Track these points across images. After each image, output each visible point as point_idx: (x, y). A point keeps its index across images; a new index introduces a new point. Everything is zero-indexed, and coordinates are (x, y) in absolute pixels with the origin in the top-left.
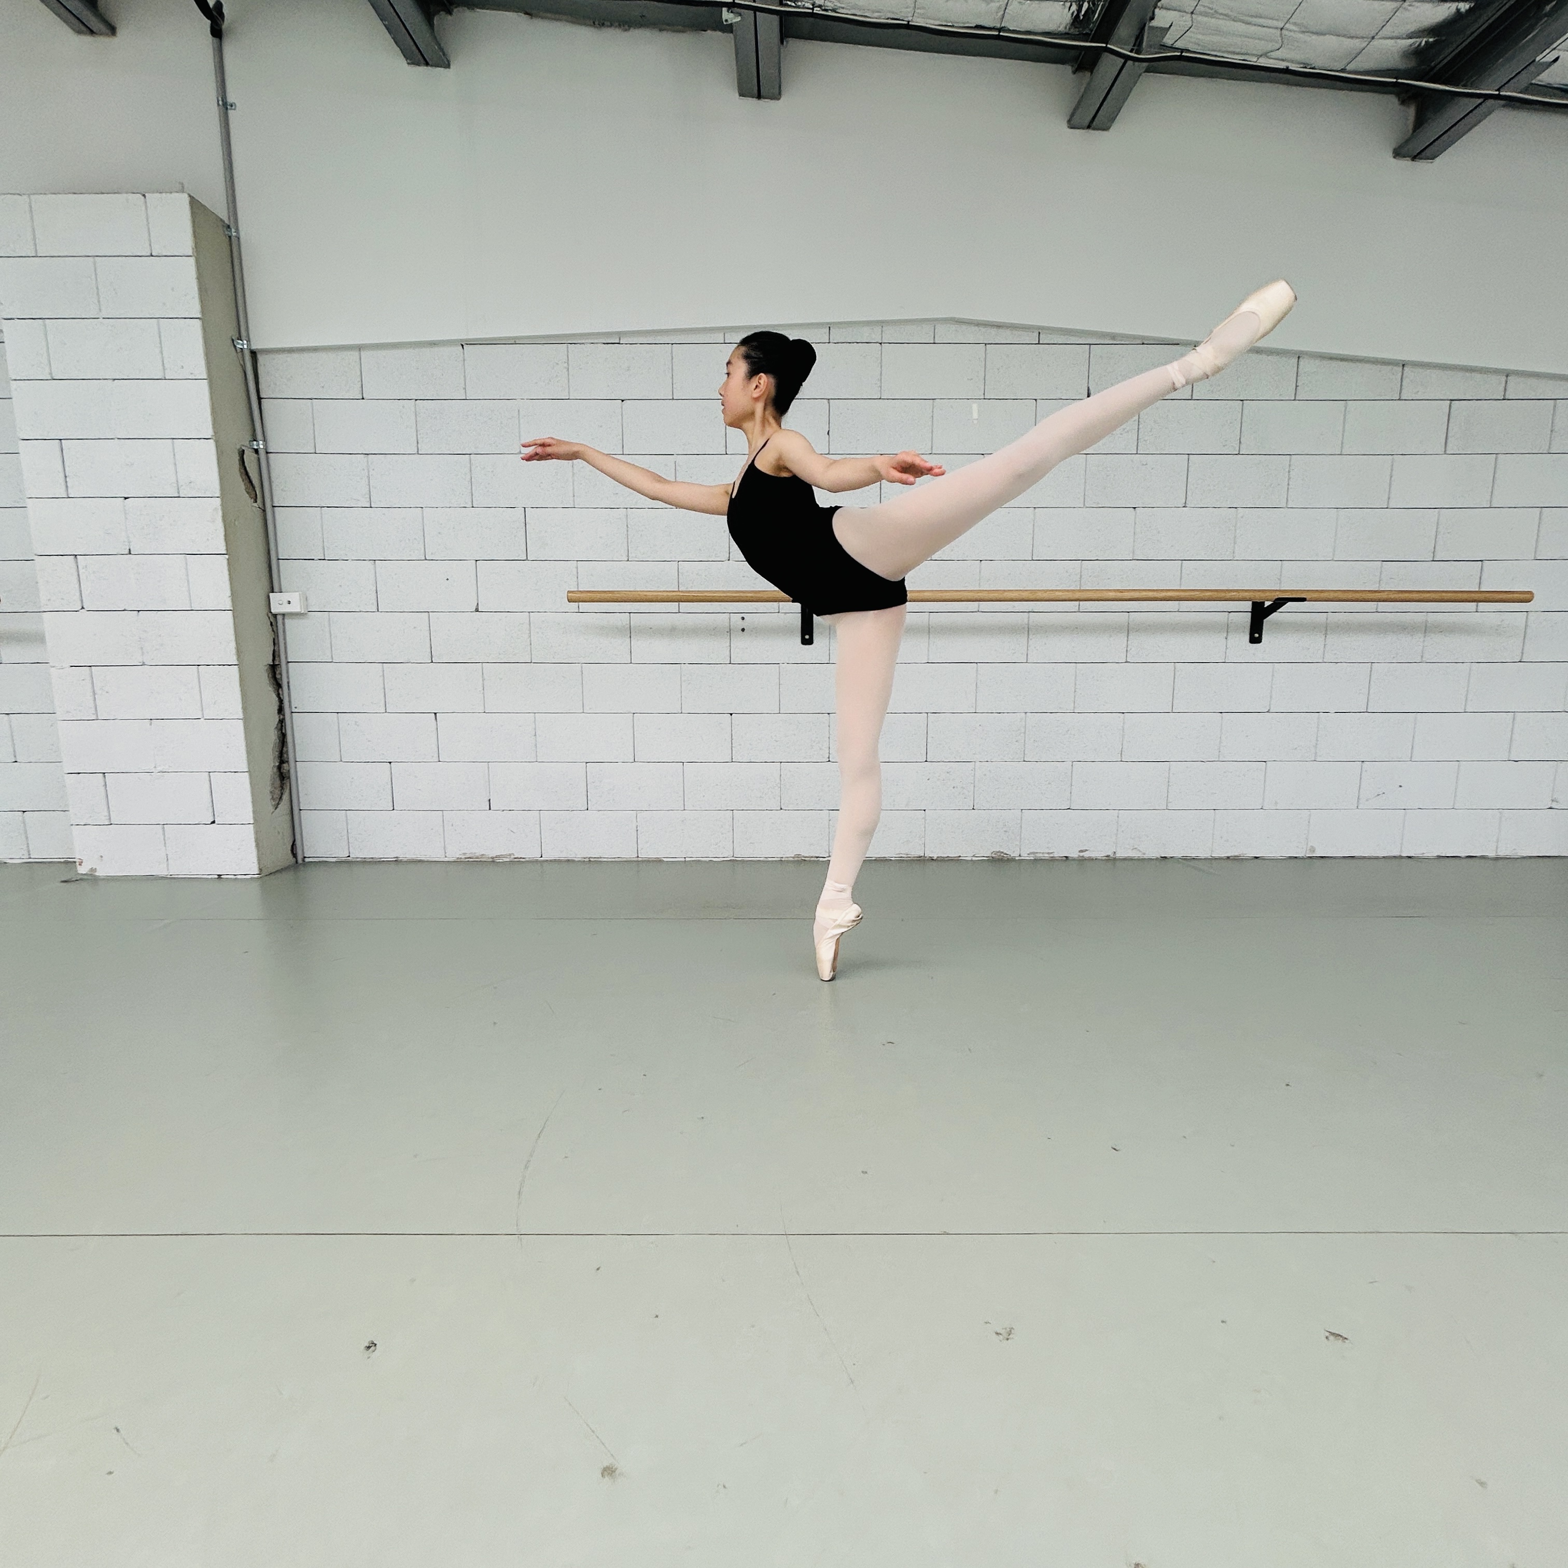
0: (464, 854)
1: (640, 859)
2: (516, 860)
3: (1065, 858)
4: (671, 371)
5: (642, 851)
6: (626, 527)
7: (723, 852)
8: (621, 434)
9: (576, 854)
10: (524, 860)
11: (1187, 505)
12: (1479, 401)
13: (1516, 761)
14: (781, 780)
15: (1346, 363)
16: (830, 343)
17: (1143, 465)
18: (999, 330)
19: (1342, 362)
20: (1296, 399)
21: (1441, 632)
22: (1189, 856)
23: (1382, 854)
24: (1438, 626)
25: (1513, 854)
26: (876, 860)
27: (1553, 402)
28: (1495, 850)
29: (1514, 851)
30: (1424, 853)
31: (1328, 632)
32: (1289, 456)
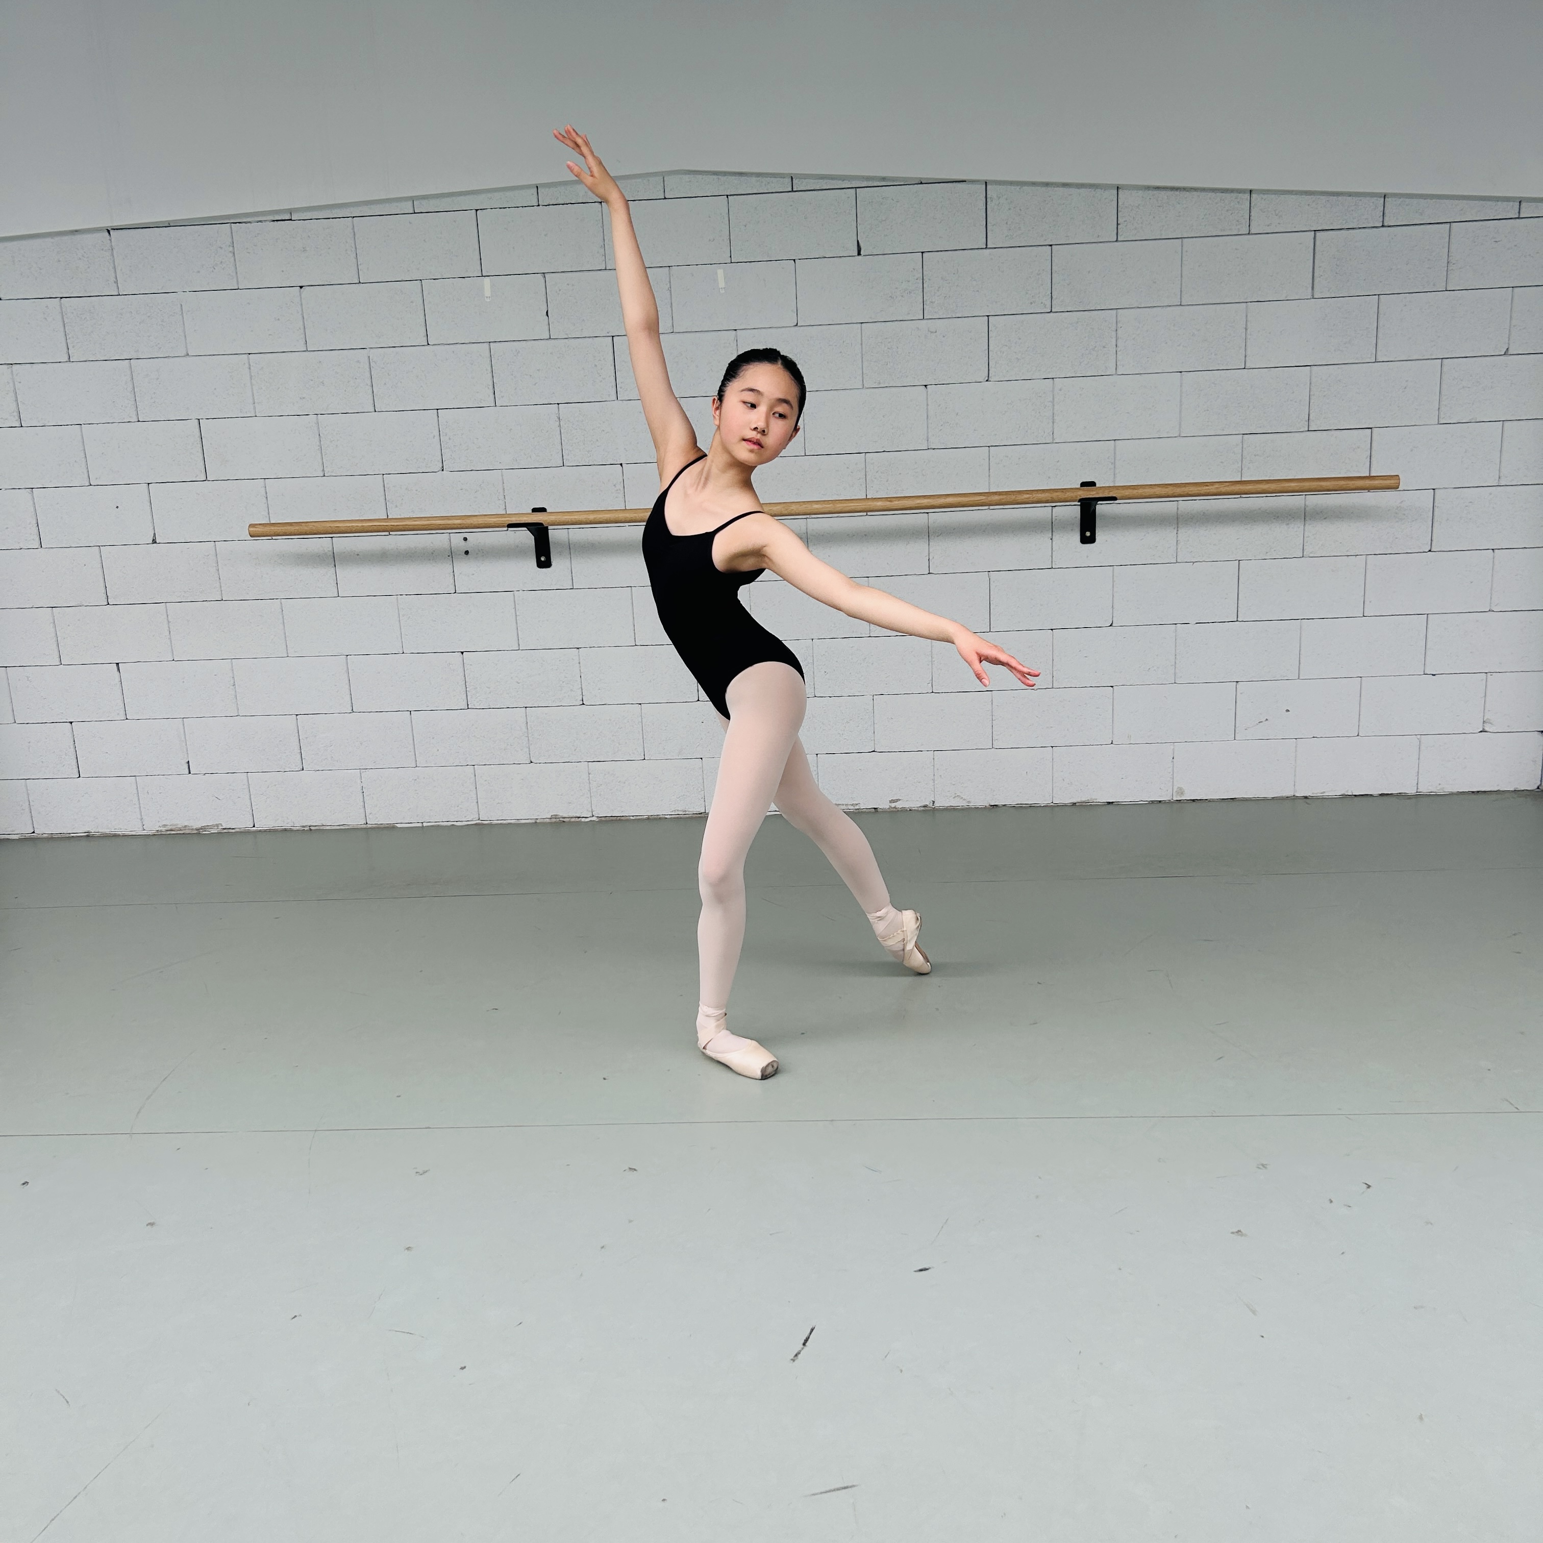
0: (165, 826)
1: (369, 826)
2: (225, 831)
3: (874, 810)
4: (353, 249)
5: (370, 816)
6: (318, 436)
7: (466, 815)
8: (302, 327)
9: (294, 823)
10: (233, 831)
11: (990, 379)
12: (1351, 231)
13: (1434, 675)
14: (528, 729)
15: (1178, 193)
16: (539, 205)
17: (932, 332)
18: (743, 178)
19: (1173, 192)
20: (1119, 239)
21: (1325, 519)
22: (1025, 803)
23: (1270, 795)
24: (1321, 512)
25: (1438, 790)
26: (648, 819)
27: (1448, 225)
28: (1415, 786)
29: (1440, 786)
30: (1325, 792)
31: (1180, 526)
32: (1115, 311)
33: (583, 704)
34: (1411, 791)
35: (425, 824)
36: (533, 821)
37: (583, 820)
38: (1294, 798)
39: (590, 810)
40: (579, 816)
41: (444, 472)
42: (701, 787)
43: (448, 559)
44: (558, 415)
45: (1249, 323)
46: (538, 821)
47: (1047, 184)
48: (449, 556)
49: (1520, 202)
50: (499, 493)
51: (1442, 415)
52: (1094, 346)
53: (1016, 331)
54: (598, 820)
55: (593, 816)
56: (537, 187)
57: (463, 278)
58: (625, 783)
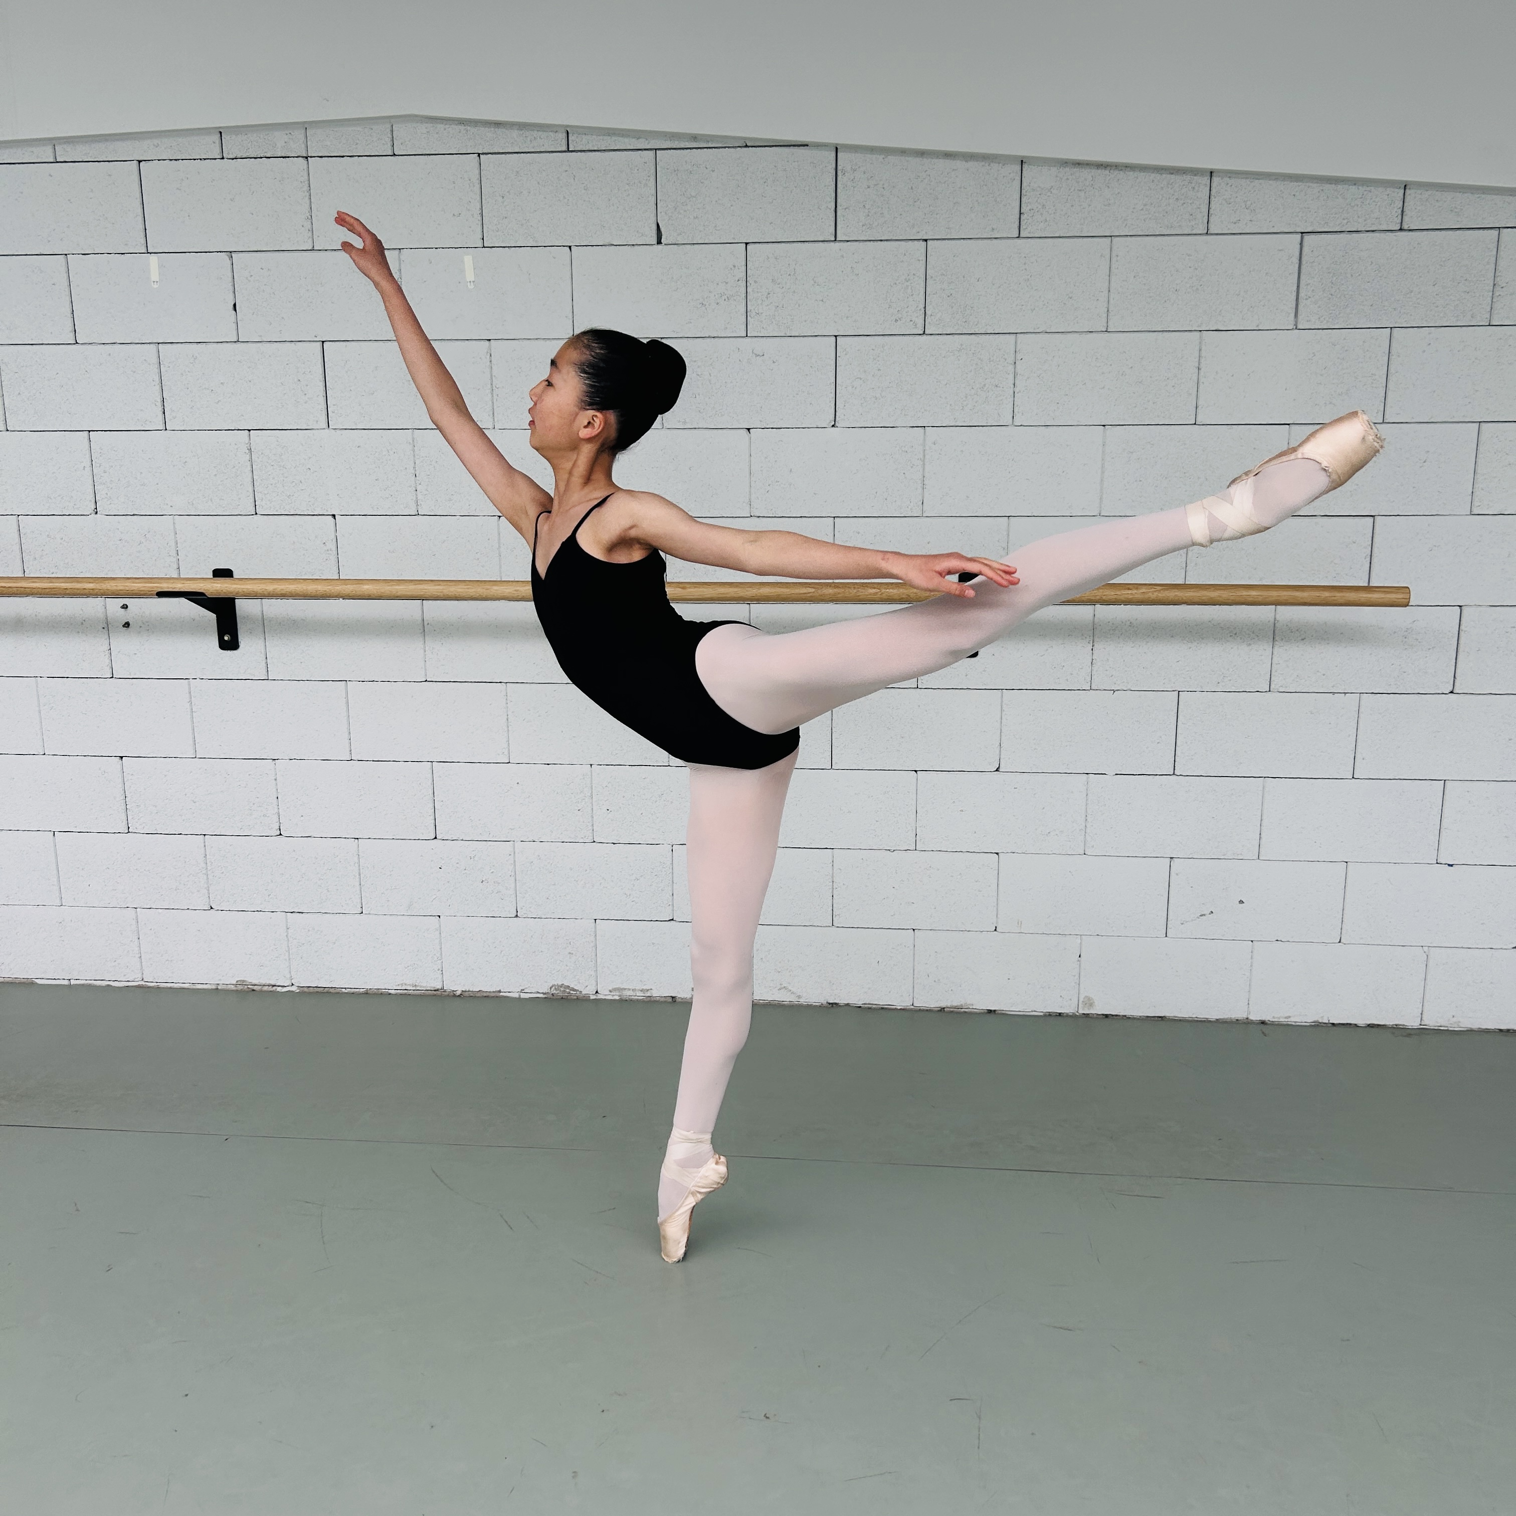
1: (2, 981)
3: (670, 1000)
7: (125, 973)
11: (837, 424)
12: (1354, 235)
13: (1452, 865)
14: (206, 863)
15: (1107, 172)
16: (223, 158)
17: (757, 355)
18: (500, 131)
19: (1099, 171)
20: (1022, 235)
21: (1303, 640)
22: (874, 1004)
23: (1213, 1016)
24: (1297, 630)
25: (1451, 1024)
26: (366, 993)
27: (1495, 232)
28: (1418, 1017)
29: (1455, 1020)
30: (1290, 1017)
31: (1096, 639)
32: (1013, 336)
33: (281, 834)
34: (1412, 1022)
35: (73, 982)
36: (214, 987)
37: (279, 989)
38: (1247, 1022)
39: (289, 976)
40: (273, 983)
41: (98, 515)
42: (438, 955)
43: (102, 631)
44: (248, 445)
45: (1202, 360)
46: (219, 987)
47: (922, 153)
48: (103, 628)
50: (170, 546)
51: (1476, 503)
52: (983, 383)
53: (874, 359)
54: (298, 991)
55: (293, 985)
56: (221, 133)
57: (122, 254)
58: (335, 943)
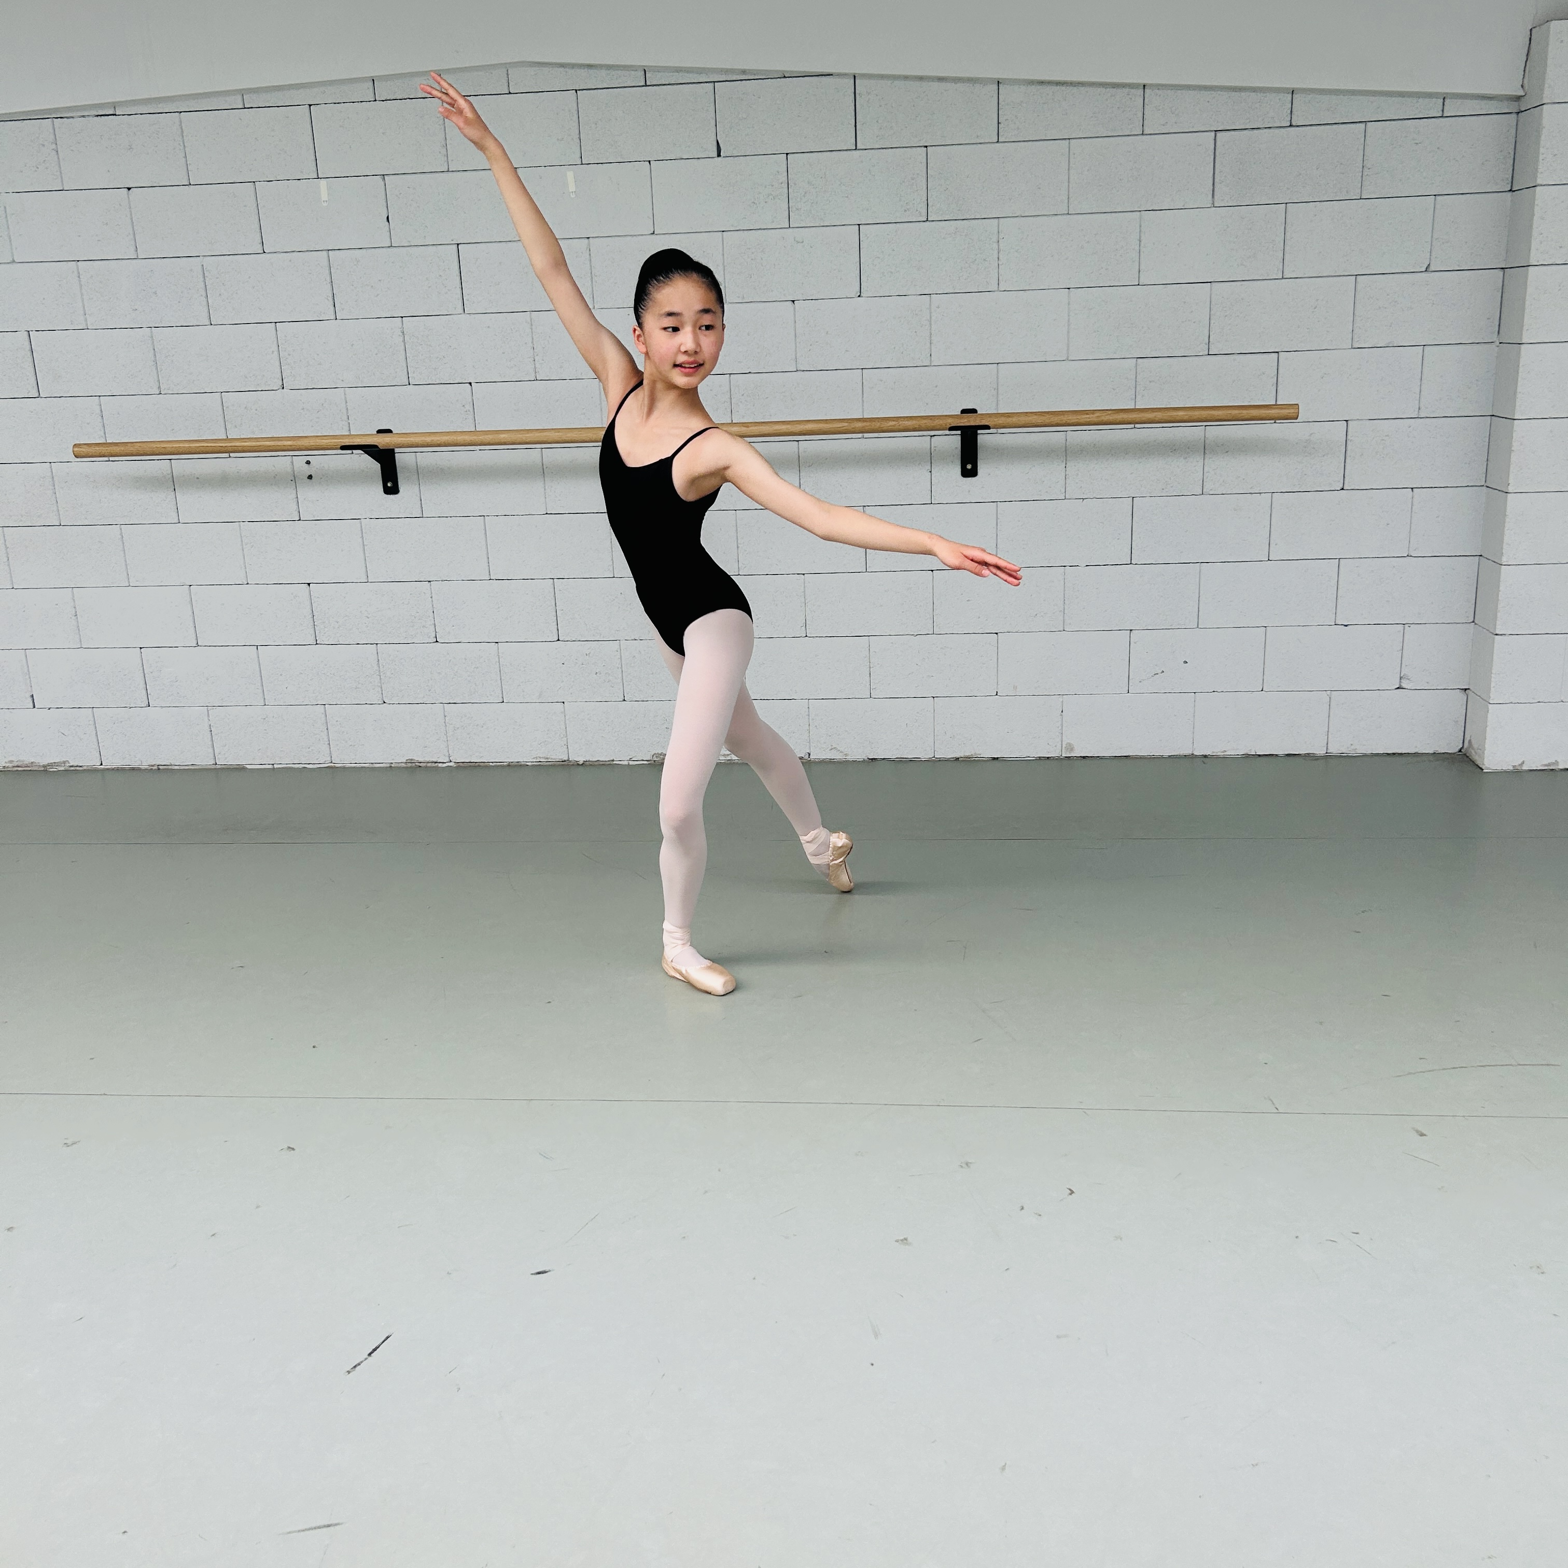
0: (11, 762)
1: (218, 767)
2: (72, 768)
4: (182, 148)
5: (220, 756)
6: (152, 351)
7: (318, 757)
8: (131, 232)
9: (142, 761)
10: (81, 768)
11: (862, 295)
12: (1255, 131)
13: (1346, 626)
14: (379, 667)
15: (1063, 88)
16: (375, 100)
17: (798, 242)
18: (591, 71)
19: (1058, 87)
20: (1000, 141)
21: (1227, 453)
22: (905, 757)
23: (1166, 753)
24: (1222, 445)
25: (1350, 751)
26: (509, 765)
27: (1363, 125)
28: (1324, 746)
29: (1353, 747)
30: (1225, 751)
31: (1068, 459)
32: (996, 220)
33: (437, 641)
34: (1320, 751)
35: (276, 766)
36: (388, 765)
37: (440, 765)
38: (1193, 756)
39: (447, 754)
40: (435, 760)
41: (283, 390)
42: (564, 733)
43: (291, 483)
44: (402, 329)
45: (1142, 235)
46: (393, 765)
47: (921, 78)
48: (292, 481)
49: (1444, 99)
50: (343, 414)
51: (1356, 339)
52: (974, 258)
53: (889, 242)
54: (455, 766)
55: (451, 761)
56: (373, 80)
57: (298, 180)
58: (483, 727)
